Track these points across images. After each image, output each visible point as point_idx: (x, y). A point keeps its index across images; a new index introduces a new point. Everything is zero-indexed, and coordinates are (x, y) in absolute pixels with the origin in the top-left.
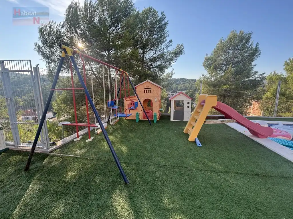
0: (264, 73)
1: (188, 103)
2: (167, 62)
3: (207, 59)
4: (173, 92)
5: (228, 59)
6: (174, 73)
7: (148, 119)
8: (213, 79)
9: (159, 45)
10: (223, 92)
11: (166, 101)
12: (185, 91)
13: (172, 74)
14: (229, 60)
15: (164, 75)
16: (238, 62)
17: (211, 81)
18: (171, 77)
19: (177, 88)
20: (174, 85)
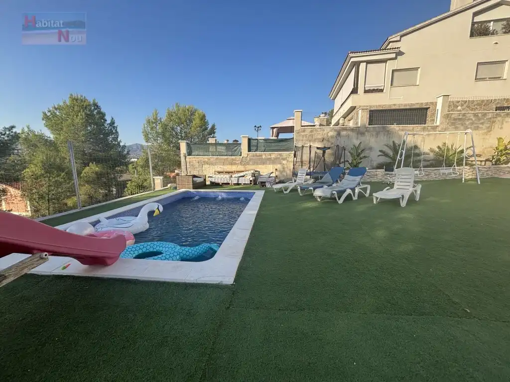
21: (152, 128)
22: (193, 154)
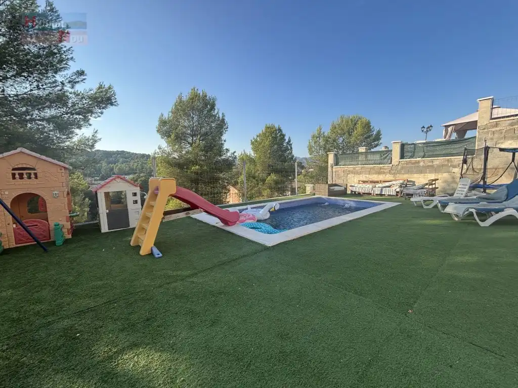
0: (235, 152)
1: (135, 194)
2: (78, 114)
3: (163, 123)
4: (103, 179)
5: (193, 127)
6: (100, 139)
7: (38, 243)
8: (176, 155)
9: (47, 71)
10: (193, 176)
11: (87, 199)
12: (131, 176)
13: (96, 141)
14: (195, 128)
15: (74, 140)
16: (206, 134)
17: (175, 158)
18: (93, 146)
19: (112, 169)
20: (104, 164)
21: (315, 142)
22: (340, 164)
